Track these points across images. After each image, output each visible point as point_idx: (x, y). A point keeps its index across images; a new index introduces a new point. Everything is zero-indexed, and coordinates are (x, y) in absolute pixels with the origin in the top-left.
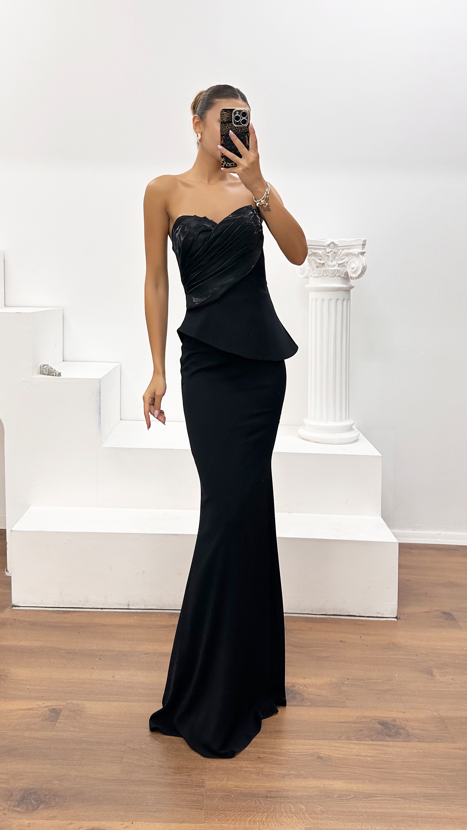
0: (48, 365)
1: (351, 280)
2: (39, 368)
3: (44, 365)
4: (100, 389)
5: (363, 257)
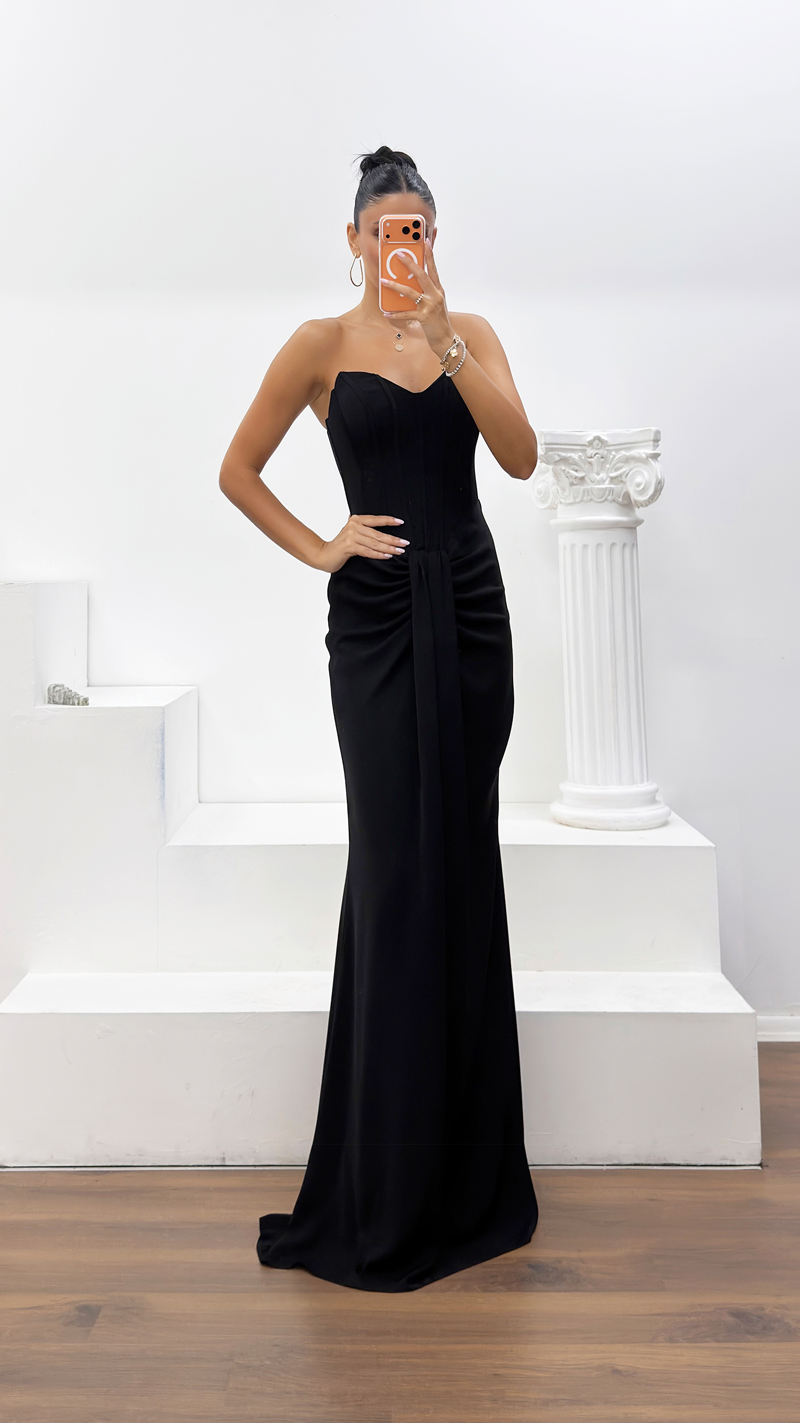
0: (66, 686)
1: (636, 507)
2: (50, 692)
3: (57, 686)
4: (164, 727)
5: (657, 462)
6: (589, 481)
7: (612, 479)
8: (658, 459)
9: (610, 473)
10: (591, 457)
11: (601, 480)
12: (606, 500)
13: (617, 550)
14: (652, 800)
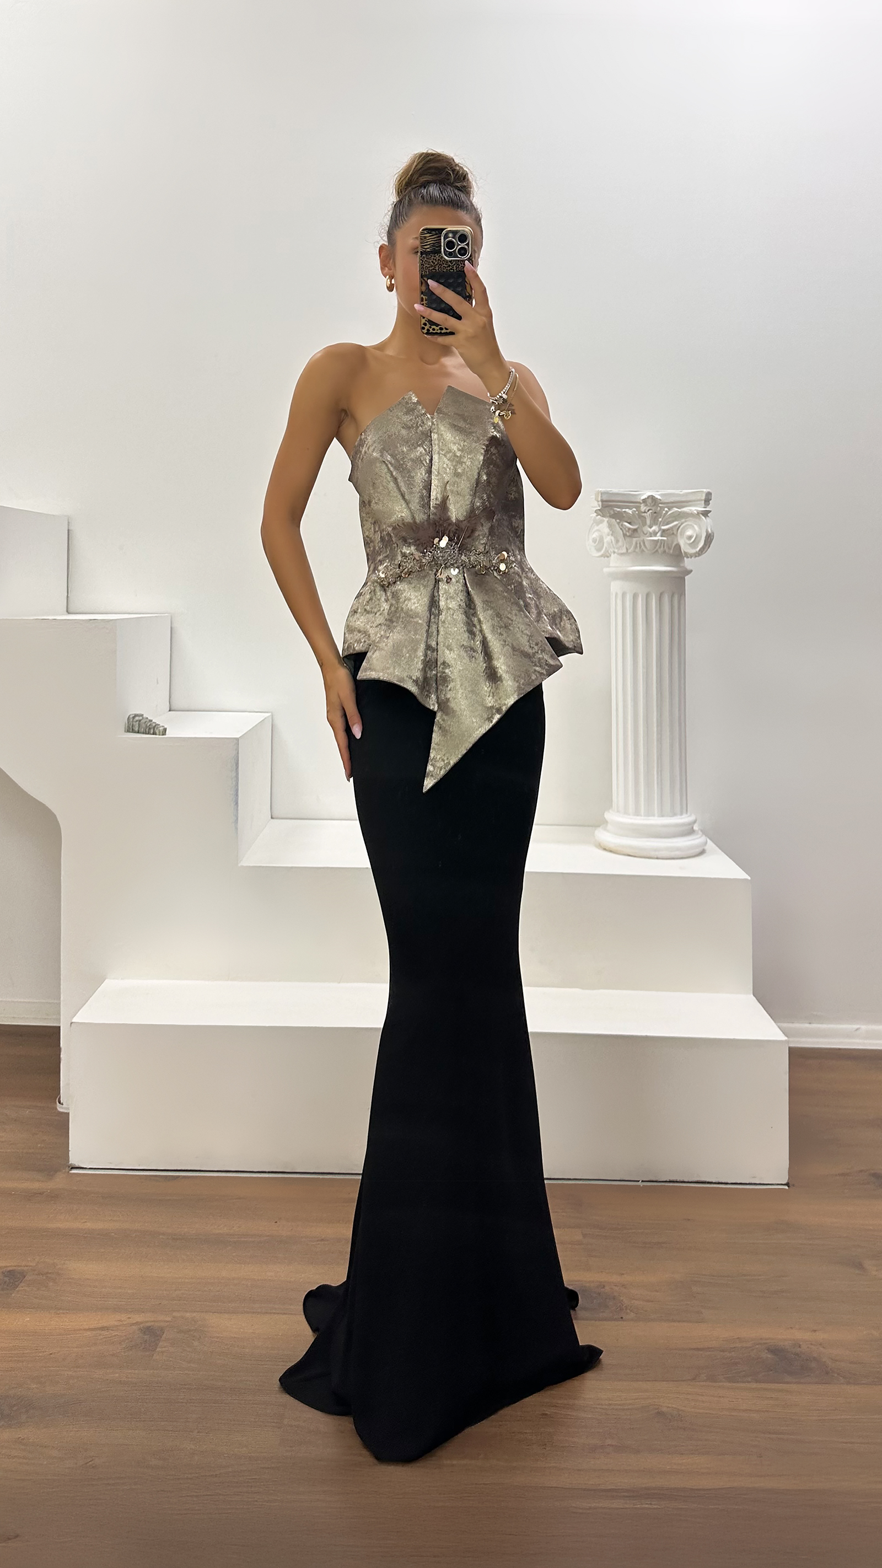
0: (143, 715)
1: (687, 559)
2: (127, 722)
3: (136, 715)
4: (238, 757)
5: (707, 518)
6: (642, 533)
7: (664, 531)
8: (709, 515)
9: (663, 526)
10: (645, 512)
11: (653, 532)
12: (657, 551)
13: (666, 599)
14: (690, 830)
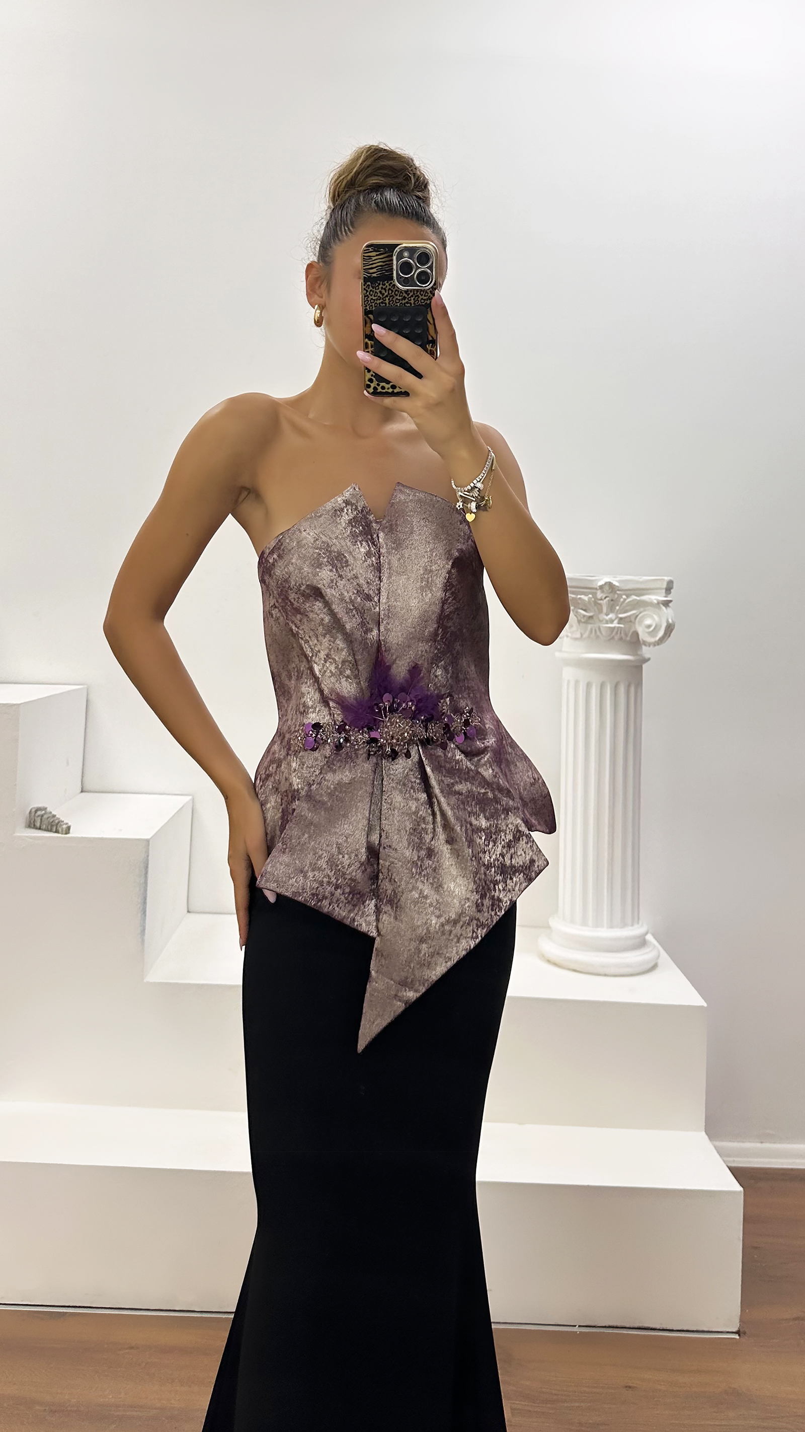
0: (46, 808)
1: (644, 647)
2: (28, 815)
3: (40, 809)
4: (148, 860)
5: (668, 608)
6: (598, 621)
7: (621, 620)
8: (670, 605)
9: (620, 613)
10: (602, 599)
11: (610, 621)
12: (613, 638)
13: (622, 689)
14: (641, 943)
